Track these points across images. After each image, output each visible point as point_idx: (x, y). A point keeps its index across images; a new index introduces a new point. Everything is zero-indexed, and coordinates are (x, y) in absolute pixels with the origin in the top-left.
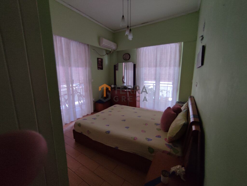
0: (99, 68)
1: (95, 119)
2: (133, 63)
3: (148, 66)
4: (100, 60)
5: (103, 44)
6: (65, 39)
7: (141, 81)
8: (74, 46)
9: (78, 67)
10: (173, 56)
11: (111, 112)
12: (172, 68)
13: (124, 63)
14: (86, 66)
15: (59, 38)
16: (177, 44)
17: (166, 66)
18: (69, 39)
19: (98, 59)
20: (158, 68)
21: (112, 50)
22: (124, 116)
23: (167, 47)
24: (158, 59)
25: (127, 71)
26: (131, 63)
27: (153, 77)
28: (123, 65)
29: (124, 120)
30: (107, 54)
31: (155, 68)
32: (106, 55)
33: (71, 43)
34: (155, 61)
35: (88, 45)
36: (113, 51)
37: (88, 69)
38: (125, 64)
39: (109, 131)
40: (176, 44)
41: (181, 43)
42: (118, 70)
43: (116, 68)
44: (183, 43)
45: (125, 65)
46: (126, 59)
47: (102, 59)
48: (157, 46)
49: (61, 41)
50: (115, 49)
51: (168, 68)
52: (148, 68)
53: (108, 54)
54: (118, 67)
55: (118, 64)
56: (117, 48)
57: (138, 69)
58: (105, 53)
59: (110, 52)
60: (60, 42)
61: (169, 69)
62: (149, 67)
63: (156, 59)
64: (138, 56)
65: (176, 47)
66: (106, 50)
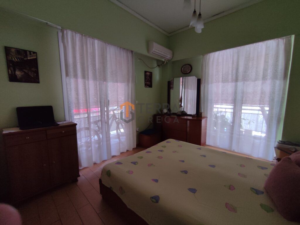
0: (146, 85)
1: (135, 163)
2: (197, 77)
3: (221, 81)
4: (148, 74)
5: (154, 50)
6: (99, 42)
7: (209, 104)
8: (112, 52)
9: (117, 82)
10: (271, 62)
11: (161, 151)
12: (269, 82)
13: (181, 78)
14: (128, 81)
15: (91, 41)
16: (280, 40)
17: (256, 79)
18: (105, 42)
19: (146, 72)
20: (240, 84)
21: (165, 60)
22: (183, 161)
23: (260, 47)
24: (241, 69)
25: (186, 90)
26: (194, 77)
27: (230, 99)
28: (180, 80)
29: (186, 172)
30: (158, 66)
31: (234, 84)
32: (156, 67)
33: (108, 48)
34: (234, 72)
35: (132, 52)
36: (167, 62)
37: (130, 85)
38: (183, 79)
39: (158, 196)
40: (278, 41)
41: (290, 37)
42: (173, 89)
43: (170, 85)
44: (293, 37)
45: (183, 81)
46: (185, 73)
47: (151, 73)
48: (239, 48)
49: (93, 45)
50: (170, 59)
51: (259, 83)
52: (221, 85)
53: (160, 66)
54: (173, 85)
55: (173, 80)
56: (173, 57)
57: (205, 86)
58: (155, 65)
59: (163, 62)
60: (91, 47)
61: (263, 83)
62: (223, 82)
63: (237, 69)
64: (206, 66)
65: (278, 45)
66: (158, 61)
